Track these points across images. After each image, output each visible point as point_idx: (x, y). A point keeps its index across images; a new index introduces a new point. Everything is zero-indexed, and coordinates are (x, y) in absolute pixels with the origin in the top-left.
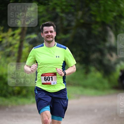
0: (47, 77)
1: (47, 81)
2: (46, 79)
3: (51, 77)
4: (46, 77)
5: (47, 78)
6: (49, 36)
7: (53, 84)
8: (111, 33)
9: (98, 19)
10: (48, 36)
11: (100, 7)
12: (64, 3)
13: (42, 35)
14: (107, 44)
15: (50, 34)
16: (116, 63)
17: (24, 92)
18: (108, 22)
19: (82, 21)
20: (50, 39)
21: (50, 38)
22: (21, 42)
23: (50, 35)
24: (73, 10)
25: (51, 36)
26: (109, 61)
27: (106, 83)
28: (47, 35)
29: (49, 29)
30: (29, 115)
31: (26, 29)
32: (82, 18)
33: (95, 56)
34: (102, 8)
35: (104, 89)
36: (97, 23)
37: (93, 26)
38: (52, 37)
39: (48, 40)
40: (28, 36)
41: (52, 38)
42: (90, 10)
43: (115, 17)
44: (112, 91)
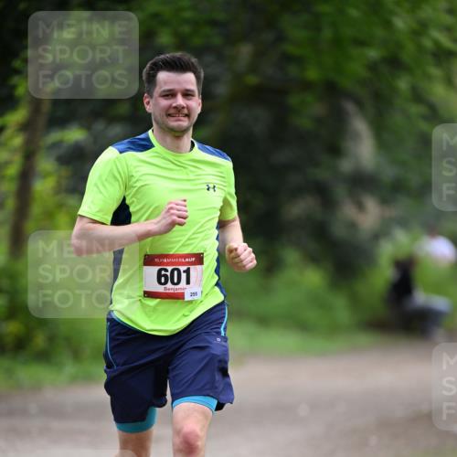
0: (170, 268)
1: (169, 285)
2: (166, 276)
3: (184, 272)
4: (166, 270)
5: (168, 274)
6: (178, 109)
7: (190, 299)
8: (360, 126)
9: (312, 74)
10: (175, 107)
11: (318, 29)
12: (188, 14)
13: (148, 103)
14: (346, 166)
15: (180, 101)
16: (377, 236)
17: (40, 340)
18: (346, 83)
19: (252, 80)
20: (180, 120)
21: (182, 118)
22: (29, 155)
23: (183, 108)
24: (217, 41)
25: (186, 111)
26: (353, 226)
27: (341, 308)
28: (170, 107)
29: (179, 83)
30: (56, 425)
31: (46, 108)
32: (253, 68)
33: (299, 208)
34: (327, 33)
35: (333, 330)
36: (307, 86)
37: (293, 100)
38: (188, 116)
39: (173, 123)
40: (55, 136)
41: (186, 119)
42: (281, 38)
43: (373, 67)
44: (364, 339)
